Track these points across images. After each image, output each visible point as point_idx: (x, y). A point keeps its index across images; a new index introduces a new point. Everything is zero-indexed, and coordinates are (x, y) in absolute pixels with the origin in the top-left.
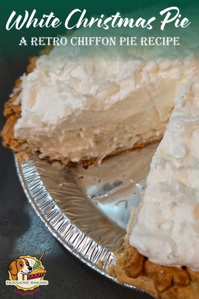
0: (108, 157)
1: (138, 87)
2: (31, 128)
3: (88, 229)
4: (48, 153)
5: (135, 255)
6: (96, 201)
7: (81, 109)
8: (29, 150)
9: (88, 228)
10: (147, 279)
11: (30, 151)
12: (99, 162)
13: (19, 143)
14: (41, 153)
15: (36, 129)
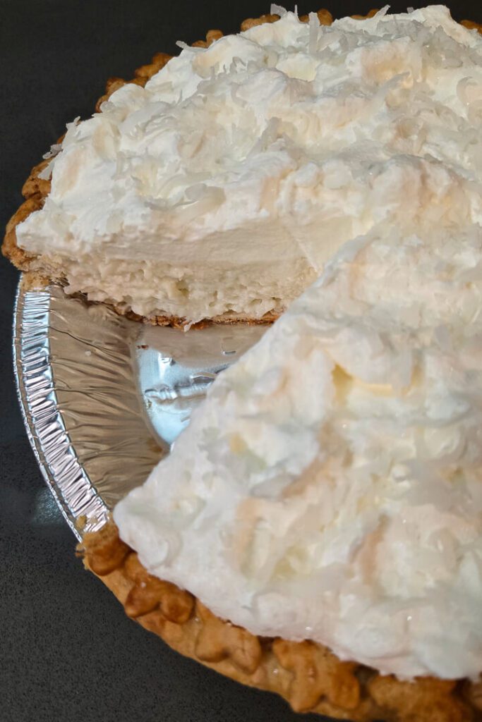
0: (206, 324)
1: (264, 213)
2: (44, 238)
3: (92, 453)
4: (82, 287)
5: (111, 539)
6: (151, 400)
7: (141, 228)
8: (45, 274)
9: (93, 451)
10: (126, 584)
11: (48, 275)
12: (186, 328)
13: (26, 257)
14: (68, 284)
15: (55, 240)
